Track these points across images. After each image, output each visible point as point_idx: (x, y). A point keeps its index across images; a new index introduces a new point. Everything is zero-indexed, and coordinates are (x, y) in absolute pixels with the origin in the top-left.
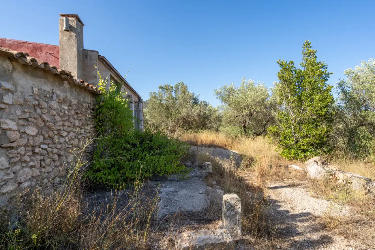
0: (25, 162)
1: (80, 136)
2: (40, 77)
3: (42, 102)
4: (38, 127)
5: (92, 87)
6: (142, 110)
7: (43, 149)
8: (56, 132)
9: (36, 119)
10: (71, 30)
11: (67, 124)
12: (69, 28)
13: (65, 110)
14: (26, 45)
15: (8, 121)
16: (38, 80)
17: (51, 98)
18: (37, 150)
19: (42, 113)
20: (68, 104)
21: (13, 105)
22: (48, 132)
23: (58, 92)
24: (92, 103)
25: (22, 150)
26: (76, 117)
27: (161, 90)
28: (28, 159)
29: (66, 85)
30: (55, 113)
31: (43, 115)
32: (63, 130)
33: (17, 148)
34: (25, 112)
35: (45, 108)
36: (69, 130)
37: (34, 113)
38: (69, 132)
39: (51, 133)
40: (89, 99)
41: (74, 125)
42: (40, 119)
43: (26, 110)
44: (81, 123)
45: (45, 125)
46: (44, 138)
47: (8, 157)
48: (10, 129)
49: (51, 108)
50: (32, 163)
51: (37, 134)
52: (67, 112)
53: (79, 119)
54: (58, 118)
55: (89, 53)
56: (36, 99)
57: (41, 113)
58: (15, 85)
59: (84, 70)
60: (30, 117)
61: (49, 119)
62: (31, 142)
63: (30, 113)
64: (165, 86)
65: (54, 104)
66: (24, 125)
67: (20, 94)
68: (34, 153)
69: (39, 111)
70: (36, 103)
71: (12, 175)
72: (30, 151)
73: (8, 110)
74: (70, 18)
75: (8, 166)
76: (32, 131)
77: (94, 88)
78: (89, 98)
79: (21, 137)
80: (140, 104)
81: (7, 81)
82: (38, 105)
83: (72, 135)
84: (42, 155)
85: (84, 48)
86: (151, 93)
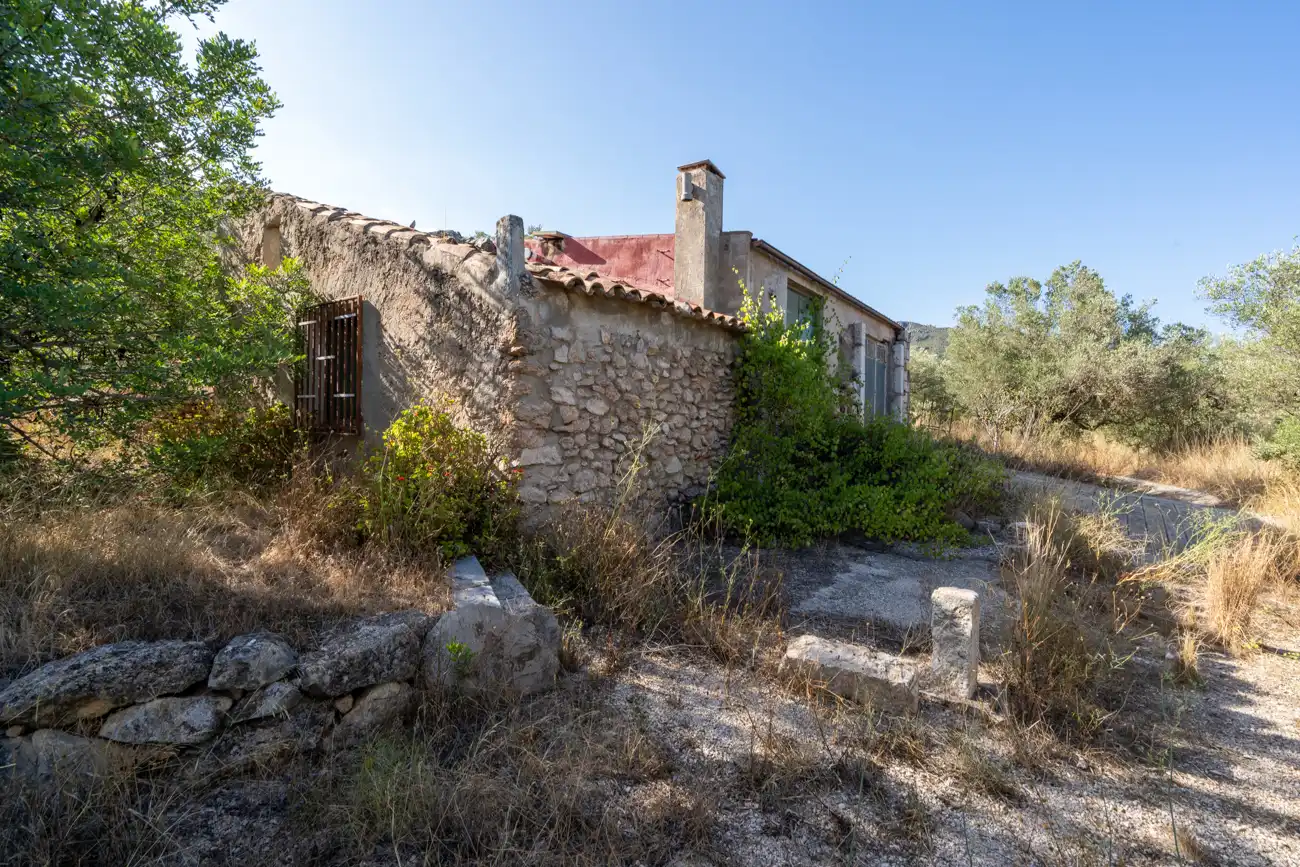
0: (586, 459)
1: (695, 424)
2: (614, 312)
3: (617, 356)
4: (610, 402)
5: (722, 319)
6: (902, 363)
7: (617, 441)
8: (643, 413)
9: (605, 387)
10: (697, 198)
11: (666, 397)
12: (693, 193)
13: (662, 370)
14: (627, 242)
15: (562, 391)
16: (611, 317)
17: (634, 348)
18: (607, 442)
19: (618, 376)
20: (670, 357)
21: (569, 363)
22: (627, 411)
23: (649, 336)
24: (729, 352)
25: (581, 439)
26: (686, 383)
27: (993, 296)
28: (591, 456)
29: (666, 320)
30: (641, 375)
31: (619, 380)
32: (658, 409)
33: (574, 434)
34: (587, 376)
35: (623, 368)
36: (669, 409)
37: (603, 376)
38: (671, 415)
39: (633, 414)
40: (720, 344)
41: (683, 400)
42: (612, 388)
43: (589, 372)
44: (698, 396)
45: (622, 398)
46: (620, 422)
47: (562, 448)
48: (564, 404)
49: (632, 366)
50: (596, 464)
51: (606, 415)
52: (666, 374)
53: (694, 387)
54: (647, 386)
55: (733, 239)
56: (607, 353)
57: (614, 376)
58: (574, 332)
59: (720, 279)
60: (596, 384)
61: (629, 388)
62: (597, 427)
63: (596, 376)
64: (1011, 282)
65: (641, 360)
66: (585, 398)
67: (581, 345)
68: (602, 446)
69: (611, 372)
70: (606, 358)
71: (566, 478)
72: (593, 442)
73: (562, 372)
74: (694, 172)
75: (559, 461)
76: (598, 407)
77: (728, 318)
78: (722, 341)
79: (580, 417)
80: (896, 348)
81: (562, 325)
82: (610, 363)
83: (677, 420)
84: (615, 451)
85: (724, 230)
86: (959, 309)
